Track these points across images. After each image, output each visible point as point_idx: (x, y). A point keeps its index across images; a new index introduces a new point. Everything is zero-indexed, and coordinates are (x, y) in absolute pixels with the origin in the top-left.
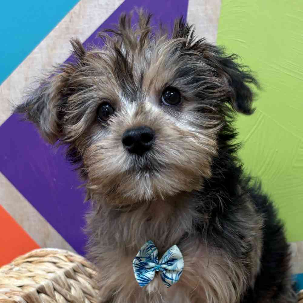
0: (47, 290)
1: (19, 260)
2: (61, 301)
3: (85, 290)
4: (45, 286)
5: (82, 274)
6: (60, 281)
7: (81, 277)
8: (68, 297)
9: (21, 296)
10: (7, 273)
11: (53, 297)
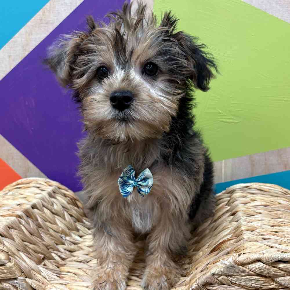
0: (38, 206)
1: (9, 187)
2: (48, 214)
3: (63, 205)
4: (36, 203)
5: (59, 194)
6: (46, 200)
7: (59, 196)
8: (53, 211)
9: (22, 211)
10: (3, 197)
11: (42, 211)
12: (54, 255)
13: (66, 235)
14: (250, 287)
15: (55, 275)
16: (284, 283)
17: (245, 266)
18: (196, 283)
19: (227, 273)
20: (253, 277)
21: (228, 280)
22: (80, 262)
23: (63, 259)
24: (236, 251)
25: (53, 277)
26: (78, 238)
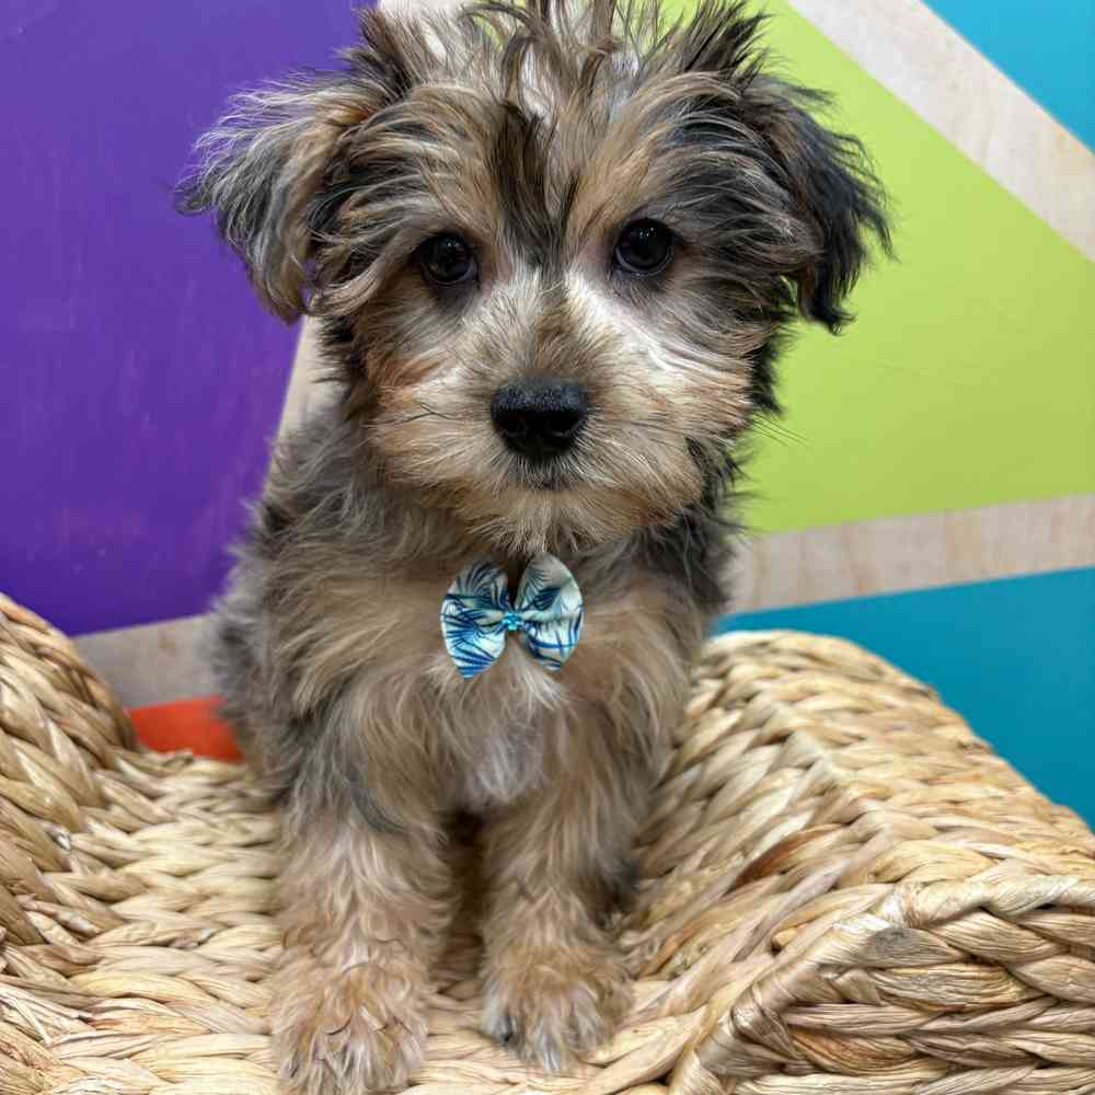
5: (13, 645)
12: (38, 920)
13: (75, 828)
14: (937, 1006)
15: (75, 1014)
16: (1045, 982)
17: (933, 931)
18: (752, 1005)
19: (875, 958)
20: (954, 967)
21: (870, 984)
22: (166, 944)
23: (83, 936)
24: (877, 874)
25: (65, 1023)
26: (118, 837)
